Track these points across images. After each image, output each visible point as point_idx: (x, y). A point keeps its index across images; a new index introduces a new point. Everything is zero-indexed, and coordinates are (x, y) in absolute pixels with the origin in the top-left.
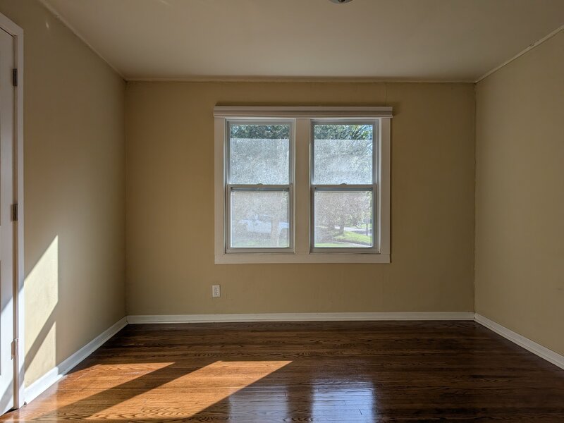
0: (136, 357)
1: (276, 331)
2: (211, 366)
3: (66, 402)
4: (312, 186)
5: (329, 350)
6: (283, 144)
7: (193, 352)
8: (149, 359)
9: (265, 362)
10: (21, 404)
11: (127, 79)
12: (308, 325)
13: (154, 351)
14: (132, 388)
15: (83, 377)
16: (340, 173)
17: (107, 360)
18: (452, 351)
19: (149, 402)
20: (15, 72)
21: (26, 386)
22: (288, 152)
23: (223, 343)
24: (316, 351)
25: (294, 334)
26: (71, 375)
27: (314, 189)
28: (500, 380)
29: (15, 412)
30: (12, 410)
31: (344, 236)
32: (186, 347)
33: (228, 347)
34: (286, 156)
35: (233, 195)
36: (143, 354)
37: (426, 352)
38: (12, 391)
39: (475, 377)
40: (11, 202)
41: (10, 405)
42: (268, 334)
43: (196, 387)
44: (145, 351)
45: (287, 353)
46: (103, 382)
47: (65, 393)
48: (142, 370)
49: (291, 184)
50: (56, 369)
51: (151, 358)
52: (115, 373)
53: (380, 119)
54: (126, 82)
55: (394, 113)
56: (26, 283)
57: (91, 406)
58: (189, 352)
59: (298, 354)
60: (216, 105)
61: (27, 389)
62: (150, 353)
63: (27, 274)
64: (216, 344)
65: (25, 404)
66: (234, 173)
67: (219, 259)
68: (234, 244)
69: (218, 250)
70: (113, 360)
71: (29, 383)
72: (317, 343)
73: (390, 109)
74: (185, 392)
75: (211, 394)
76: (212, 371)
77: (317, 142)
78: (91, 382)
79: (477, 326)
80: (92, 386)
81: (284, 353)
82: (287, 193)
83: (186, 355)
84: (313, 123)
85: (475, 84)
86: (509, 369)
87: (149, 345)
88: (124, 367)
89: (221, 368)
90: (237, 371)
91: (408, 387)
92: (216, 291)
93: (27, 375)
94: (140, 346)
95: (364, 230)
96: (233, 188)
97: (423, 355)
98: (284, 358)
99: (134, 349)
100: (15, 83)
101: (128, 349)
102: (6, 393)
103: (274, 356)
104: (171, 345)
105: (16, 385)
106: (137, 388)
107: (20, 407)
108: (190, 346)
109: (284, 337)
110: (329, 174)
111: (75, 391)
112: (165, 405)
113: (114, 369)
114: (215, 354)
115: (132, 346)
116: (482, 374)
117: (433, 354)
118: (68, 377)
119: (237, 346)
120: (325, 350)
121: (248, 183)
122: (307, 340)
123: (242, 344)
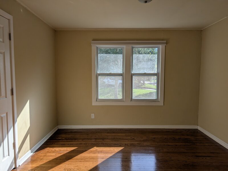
0: (62, 144)
1: (117, 133)
2: (91, 149)
3: (35, 165)
4: (132, 74)
5: (138, 143)
6: (120, 56)
7: (84, 143)
8: (66, 145)
9: (112, 148)
10: (18, 166)
11: (56, 30)
12: (130, 130)
13: (69, 142)
14: (60, 159)
15: (41, 154)
16: (144, 68)
17: (50, 145)
18: (188, 144)
19: (67, 166)
20: (10, 35)
21: (19, 159)
22: (122, 60)
23: (96, 139)
24: (133, 143)
25: (124, 134)
26: (37, 153)
27: (132, 75)
28: (207, 158)
29: (15, 169)
30: (14, 168)
31: (145, 86)
32: (81, 140)
33: (98, 140)
34: (121, 61)
35: (99, 77)
36: (64, 143)
37: (177, 144)
38: (14, 161)
39: (197, 156)
40: (10, 88)
41: (14, 167)
42: (113, 134)
43: (85, 160)
44: (65, 142)
45: (121, 143)
46: (49, 156)
47: (34, 161)
48: (64, 151)
49: (123, 73)
50: (30, 151)
51: (68, 145)
52: (53, 152)
53: (161, 46)
54: (56, 31)
55: (167, 43)
56: (18, 120)
57: (44, 167)
58: (82, 143)
59: (126, 144)
60: (93, 41)
61: (20, 160)
62: (67, 143)
63: (18, 116)
64: (93, 139)
65: (19, 166)
66: (100, 68)
67: (94, 103)
68: (100, 97)
69: (94, 100)
70: (52, 145)
71: (21, 157)
72: (133, 139)
73: (165, 41)
74: (81, 162)
75: (91, 163)
76: (91, 152)
77: (134, 55)
78: (44, 156)
79: (199, 132)
80: (45, 158)
81: (120, 143)
82: (121, 77)
83: (81, 144)
84: (133, 48)
85: (202, 30)
86: (211, 153)
87: (67, 139)
88: (57, 149)
89: (95, 151)
90: (101, 152)
91: (170, 161)
92: (93, 116)
93: (20, 155)
94: (63, 139)
95: (153, 82)
96: (100, 75)
97: (176, 145)
98: (120, 146)
99: (61, 140)
100: (10, 39)
101: (58, 140)
102: (12, 163)
103: (116, 145)
104: (75, 139)
105: (15, 159)
106: (62, 159)
107: (17, 167)
108: (83, 139)
109: (120, 136)
110: (139, 69)
111: (38, 160)
112: (73, 167)
113: (53, 150)
114: (92, 144)
115: (60, 139)
116: (200, 155)
117: (181, 145)
118: (36, 154)
119: (102, 140)
120: (136, 143)
121: (106, 73)
122: (129, 138)
123: (103, 139)
